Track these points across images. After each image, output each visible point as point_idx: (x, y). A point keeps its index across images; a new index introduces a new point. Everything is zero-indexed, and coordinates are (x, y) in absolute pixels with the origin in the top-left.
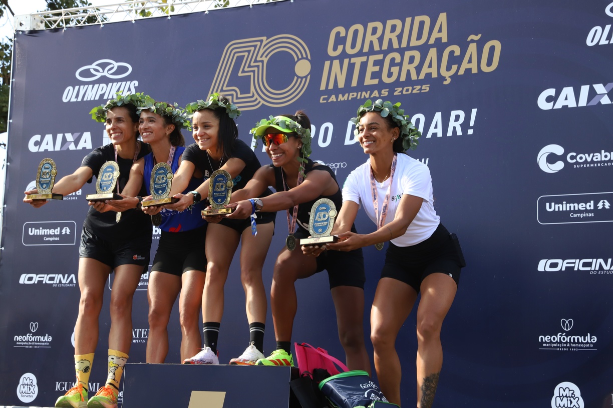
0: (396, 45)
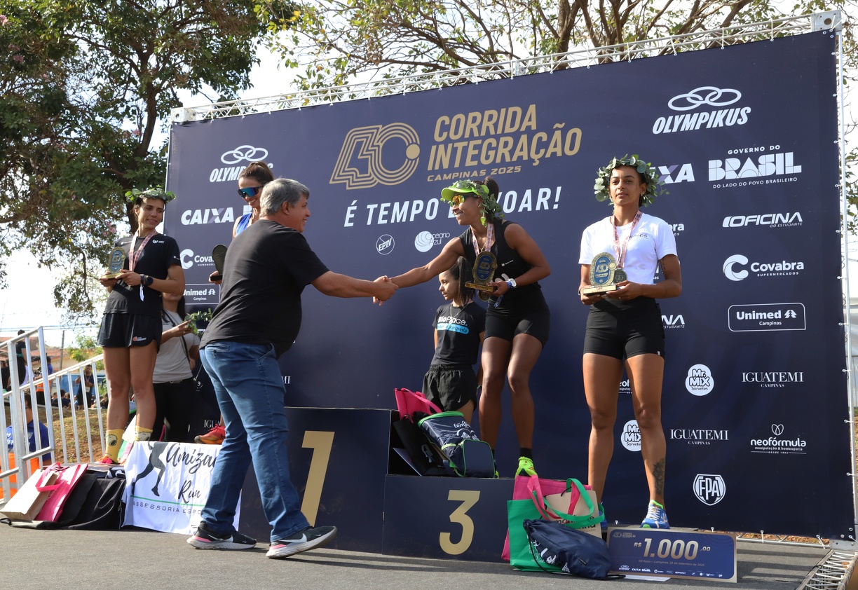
0: (492, 132)
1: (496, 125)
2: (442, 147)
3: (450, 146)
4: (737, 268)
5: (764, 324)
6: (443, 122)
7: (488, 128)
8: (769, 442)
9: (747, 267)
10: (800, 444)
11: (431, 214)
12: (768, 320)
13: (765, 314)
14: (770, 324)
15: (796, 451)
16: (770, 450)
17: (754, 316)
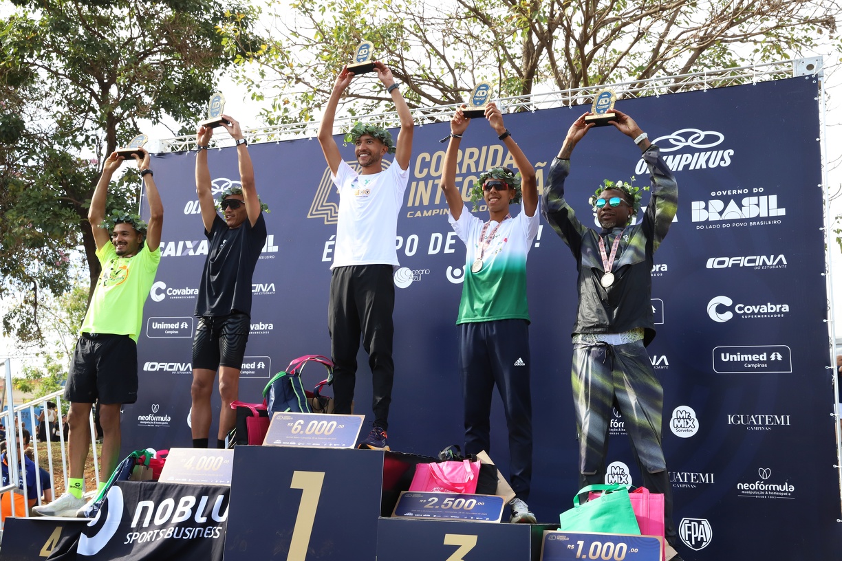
1: (477, 163)
2: (422, 184)
3: (430, 182)
4: (721, 309)
5: (749, 366)
6: (424, 159)
7: (469, 165)
8: (756, 486)
9: (731, 309)
10: (787, 488)
11: (411, 250)
12: (753, 362)
13: (750, 356)
14: (756, 366)
15: (784, 496)
16: (758, 495)
17: (739, 357)
